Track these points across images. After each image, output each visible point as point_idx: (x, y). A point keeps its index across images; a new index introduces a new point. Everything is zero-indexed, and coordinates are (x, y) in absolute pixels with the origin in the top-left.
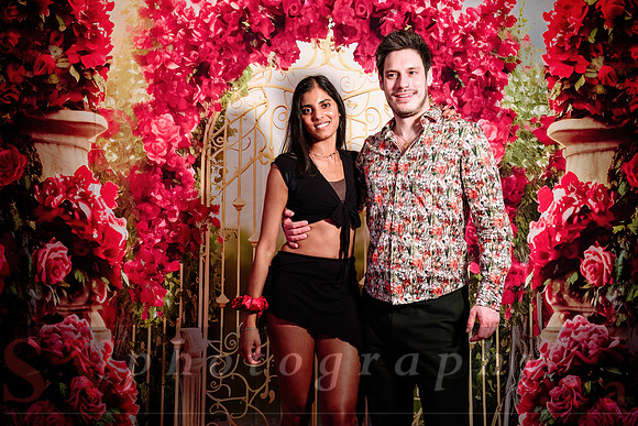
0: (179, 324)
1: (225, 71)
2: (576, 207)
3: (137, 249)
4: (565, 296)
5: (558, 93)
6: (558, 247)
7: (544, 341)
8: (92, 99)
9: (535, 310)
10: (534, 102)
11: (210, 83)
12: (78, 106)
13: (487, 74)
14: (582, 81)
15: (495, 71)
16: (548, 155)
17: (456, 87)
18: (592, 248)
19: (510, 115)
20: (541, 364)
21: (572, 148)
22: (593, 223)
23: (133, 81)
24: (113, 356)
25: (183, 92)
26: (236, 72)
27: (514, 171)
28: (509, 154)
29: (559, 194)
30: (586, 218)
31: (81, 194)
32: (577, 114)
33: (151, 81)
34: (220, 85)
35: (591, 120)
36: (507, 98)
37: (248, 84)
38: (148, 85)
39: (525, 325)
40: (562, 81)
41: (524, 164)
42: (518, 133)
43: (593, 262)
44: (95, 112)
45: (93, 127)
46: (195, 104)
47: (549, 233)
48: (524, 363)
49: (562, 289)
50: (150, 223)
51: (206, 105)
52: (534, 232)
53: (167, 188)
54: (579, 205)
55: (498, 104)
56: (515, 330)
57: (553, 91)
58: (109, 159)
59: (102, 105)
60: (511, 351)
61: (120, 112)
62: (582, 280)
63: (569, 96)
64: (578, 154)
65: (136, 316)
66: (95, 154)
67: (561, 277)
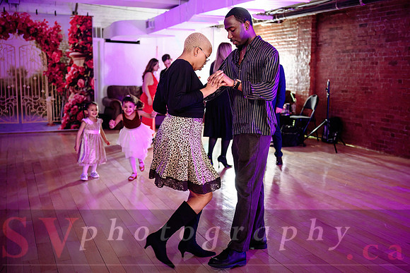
2: (76, 71)
4: (74, 90)
5: (72, 47)
6: (72, 80)
7: (70, 99)
9: (68, 93)
10: (66, 48)
14: (77, 44)
15: (57, 41)
16: (70, 60)
18: (80, 80)
19: (61, 51)
20: (69, 104)
22: (80, 75)
27: (62, 63)
28: (61, 60)
30: (78, 73)
32: (76, 51)
35: (79, 53)
36: (60, 47)
39: (65, 96)
40: (72, 44)
42: (63, 55)
47: (70, 77)
48: (65, 104)
52: (67, 77)
55: (58, 49)
62: (78, 86)
64: (76, 60)
67: (73, 86)
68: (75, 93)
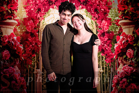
0: (35, 68)
1: (44, 10)
2: (125, 40)
3: (25, 51)
4: (123, 60)
5: (121, 14)
6: (121, 49)
7: (118, 71)
8: (14, 17)
9: (116, 64)
10: (115, 16)
11: (41, 13)
12: (11, 19)
13: (105, 10)
14: (127, 11)
15: (107, 9)
16: (119, 28)
17: (97, 13)
18: (129, 49)
19: (110, 19)
20: (118, 76)
21: (124, 27)
22: (129, 44)
23: (23, 13)
24: (20, 76)
25: (35, 15)
26: (47, 10)
27: (111, 32)
28: (110, 28)
29: (121, 37)
30: (127, 43)
31: (12, 39)
32: (125, 19)
33: (27, 13)
34: (43, 13)
35: (128, 20)
36: (109, 15)
37: (50, 13)
38: (27, 14)
39: (114, 67)
40: (122, 11)
41: (113, 30)
42: (112, 23)
43: (129, 52)
44: (15, 20)
45: (14, 24)
46: (38, 18)
47: (119, 46)
48: (114, 76)
49: (122, 59)
50: (28, 45)
51: (40, 18)
52: (116, 46)
53: (32, 37)
54: (126, 40)
55: (107, 17)
56: (112, 68)
57: (120, 14)
58: (18, 31)
59: (16, 18)
60: (111, 73)
61: (20, 20)
62: (127, 57)
63: (123, 15)
64: (126, 28)
65: (25, 67)
66: (15, 30)
67: (122, 56)
68: (124, 65)
